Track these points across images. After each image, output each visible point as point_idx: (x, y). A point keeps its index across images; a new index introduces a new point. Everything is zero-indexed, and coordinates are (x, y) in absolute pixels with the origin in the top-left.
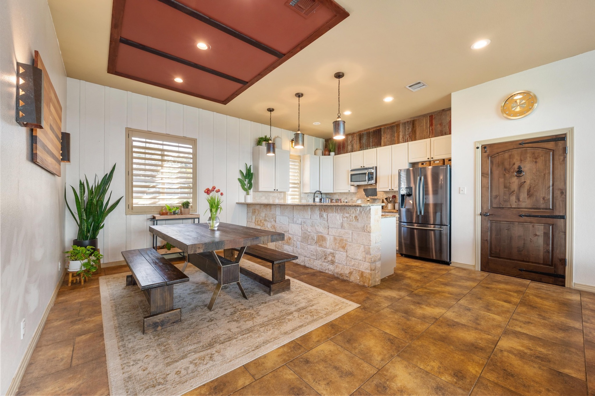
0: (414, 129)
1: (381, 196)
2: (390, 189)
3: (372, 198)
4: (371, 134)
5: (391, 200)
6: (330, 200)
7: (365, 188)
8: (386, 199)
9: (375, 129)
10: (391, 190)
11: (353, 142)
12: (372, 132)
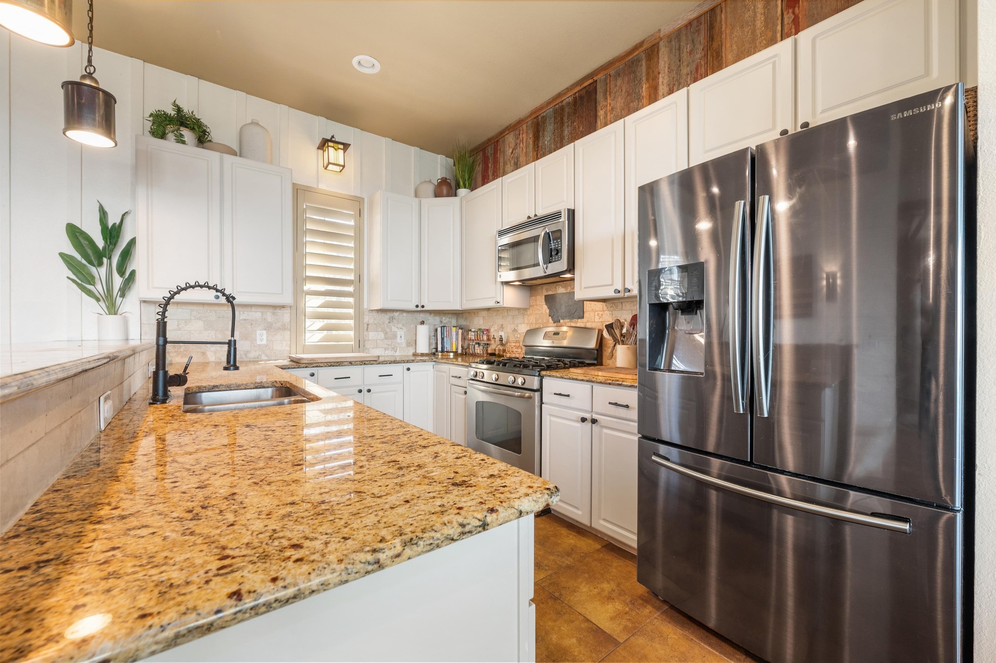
0: (715, 45)
1: (597, 318)
2: (620, 288)
3: (573, 325)
4: (567, 110)
5: (624, 331)
6: (460, 331)
7: (550, 293)
8: (610, 327)
9: (578, 88)
10: (621, 295)
11: (518, 150)
12: (569, 103)
